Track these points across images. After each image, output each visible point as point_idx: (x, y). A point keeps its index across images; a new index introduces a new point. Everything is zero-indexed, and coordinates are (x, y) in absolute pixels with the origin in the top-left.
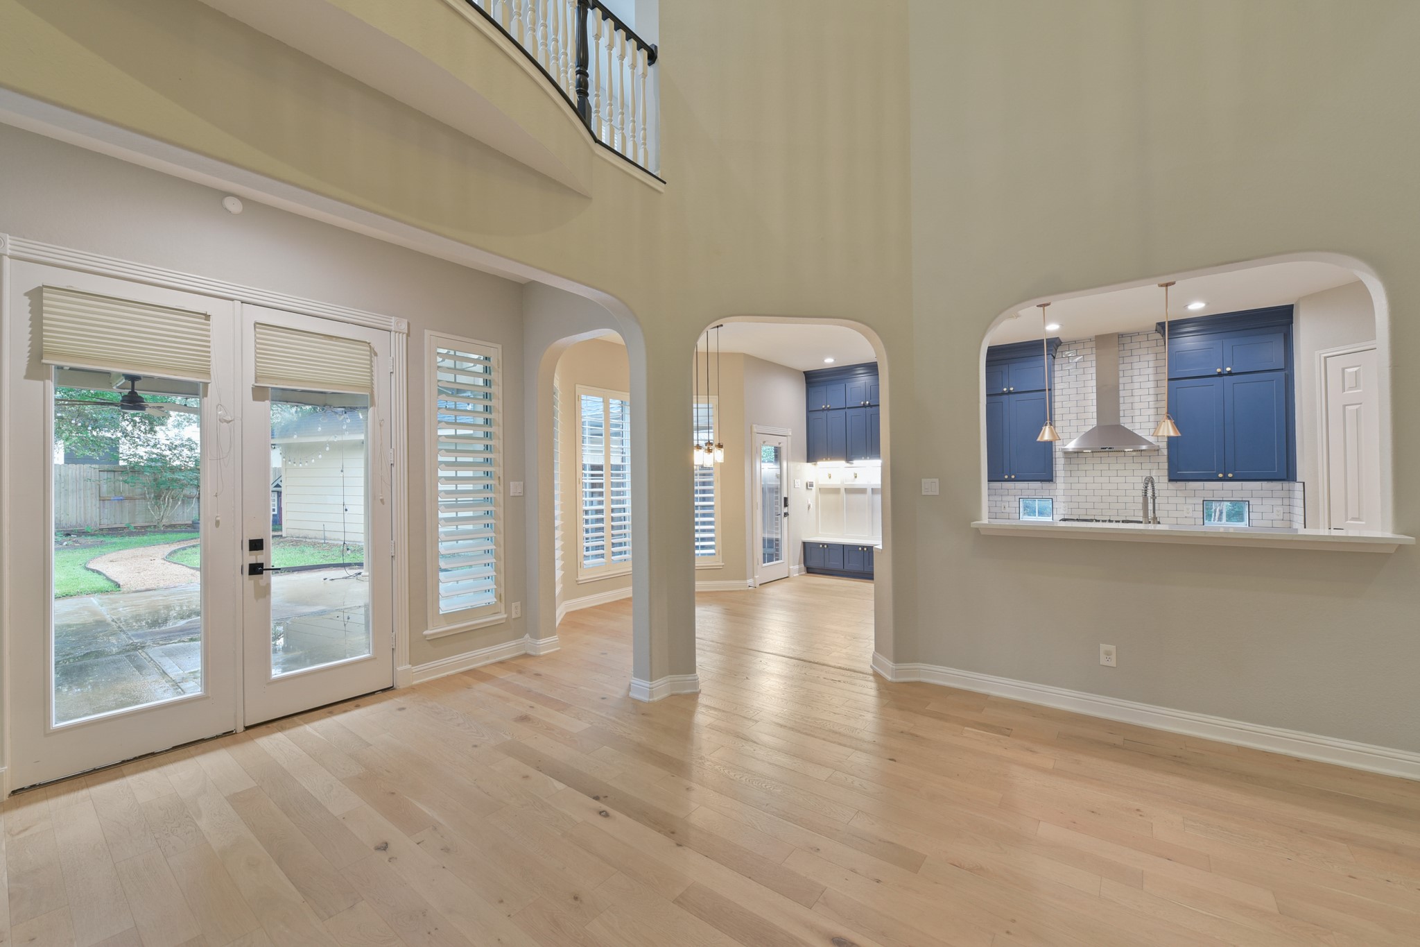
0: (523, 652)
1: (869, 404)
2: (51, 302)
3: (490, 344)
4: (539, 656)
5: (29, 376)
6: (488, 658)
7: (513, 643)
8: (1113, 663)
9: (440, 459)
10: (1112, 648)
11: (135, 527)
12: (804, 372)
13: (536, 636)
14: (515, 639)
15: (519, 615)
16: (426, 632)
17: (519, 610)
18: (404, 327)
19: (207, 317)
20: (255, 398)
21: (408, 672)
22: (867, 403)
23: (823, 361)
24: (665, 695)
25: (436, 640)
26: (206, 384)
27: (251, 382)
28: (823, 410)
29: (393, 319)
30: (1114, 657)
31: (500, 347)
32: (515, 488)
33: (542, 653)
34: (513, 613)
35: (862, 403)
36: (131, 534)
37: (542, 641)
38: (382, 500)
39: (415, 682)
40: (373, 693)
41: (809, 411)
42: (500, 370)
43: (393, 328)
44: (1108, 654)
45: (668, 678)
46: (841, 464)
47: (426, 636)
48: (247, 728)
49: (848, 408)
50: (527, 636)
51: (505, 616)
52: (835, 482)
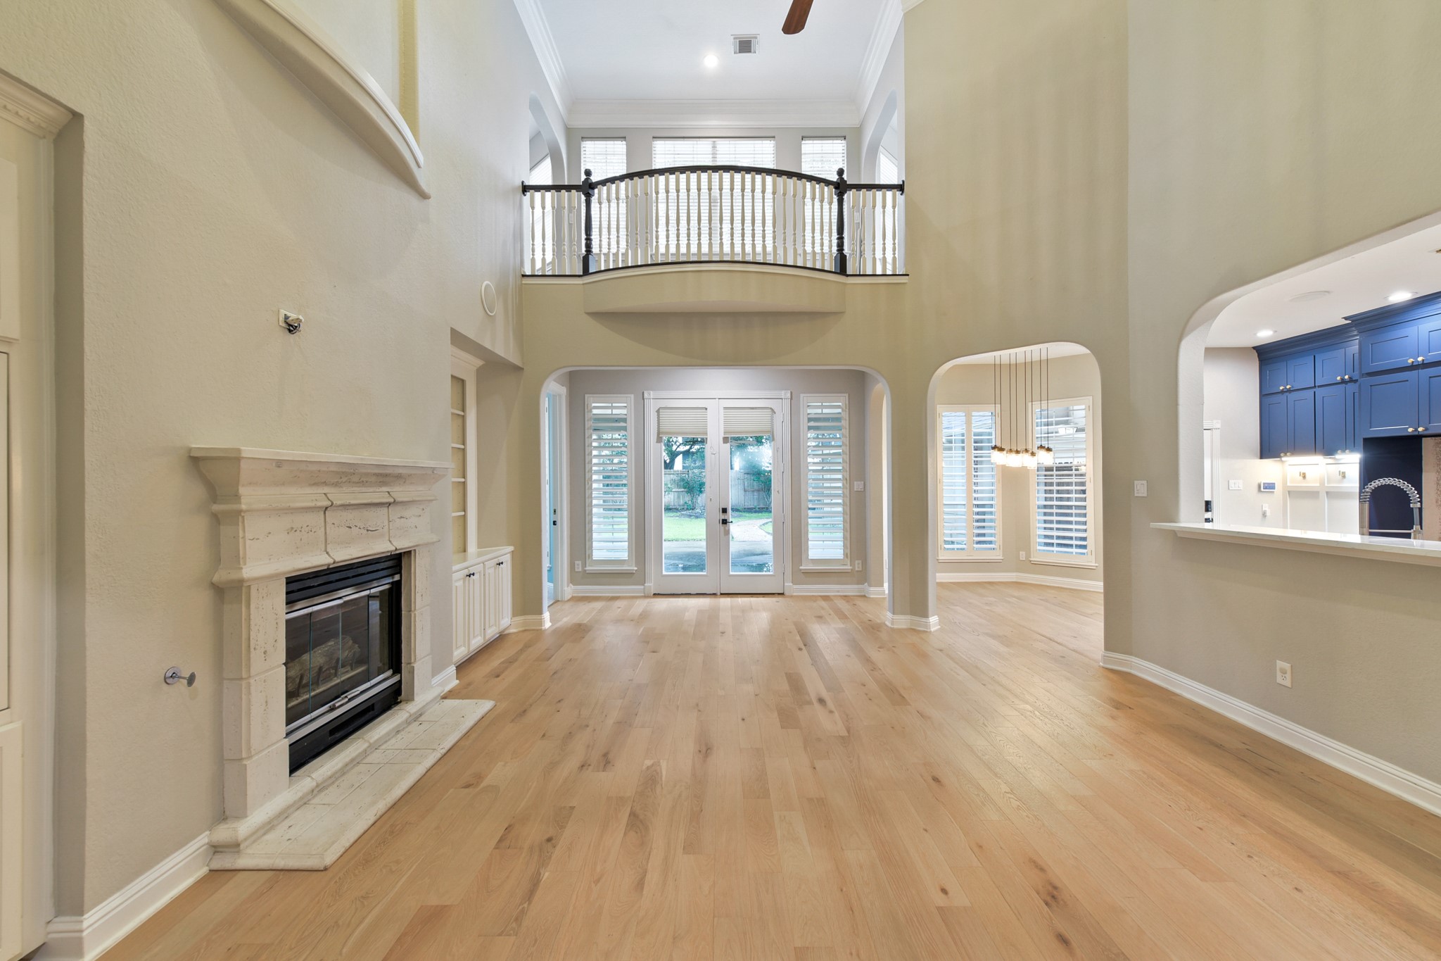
0: (863, 594)
1: (1350, 378)
2: (663, 414)
3: (839, 395)
4: (870, 598)
5: (657, 442)
6: (838, 592)
7: (856, 586)
8: (1288, 683)
9: (810, 468)
10: (1287, 666)
11: (759, 508)
12: (1254, 348)
13: (870, 585)
14: (858, 584)
15: (860, 569)
16: (801, 568)
17: (860, 566)
18: (789, 395)
19: (706, 409)
20: (724, 443)
21: (790, 587)
22: (1346, 377)
23: (1255, 334)
24: (904, 627)
25: (807, 573)
26: (707, 438)
27: (722, 435)
28: (1282, 392)
29: (783, 392)
30: (1288, 675)
31: (847, 395)
32: (858, 486)
33: (872, 596)
34: (856, 566)
35: (1339, 378)
36: (756, 512)
37: (872, 589)
38: (778, 492)
39: (795, 594)
40: (774, 594)
41: (1263, 396)
42: (847, 410)
43: (783, 397)
44: (1283, 671)
45: (909, 617)
46: (1319, 459)
47: (801, 570)
48: (721, 594)
49: (1319, 386)
50: (866, 584)
51: (850, 568)
52: (1312, 482)
